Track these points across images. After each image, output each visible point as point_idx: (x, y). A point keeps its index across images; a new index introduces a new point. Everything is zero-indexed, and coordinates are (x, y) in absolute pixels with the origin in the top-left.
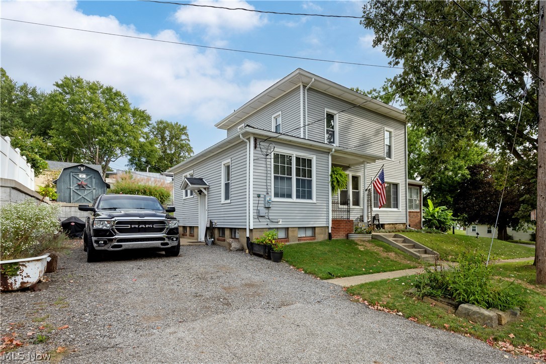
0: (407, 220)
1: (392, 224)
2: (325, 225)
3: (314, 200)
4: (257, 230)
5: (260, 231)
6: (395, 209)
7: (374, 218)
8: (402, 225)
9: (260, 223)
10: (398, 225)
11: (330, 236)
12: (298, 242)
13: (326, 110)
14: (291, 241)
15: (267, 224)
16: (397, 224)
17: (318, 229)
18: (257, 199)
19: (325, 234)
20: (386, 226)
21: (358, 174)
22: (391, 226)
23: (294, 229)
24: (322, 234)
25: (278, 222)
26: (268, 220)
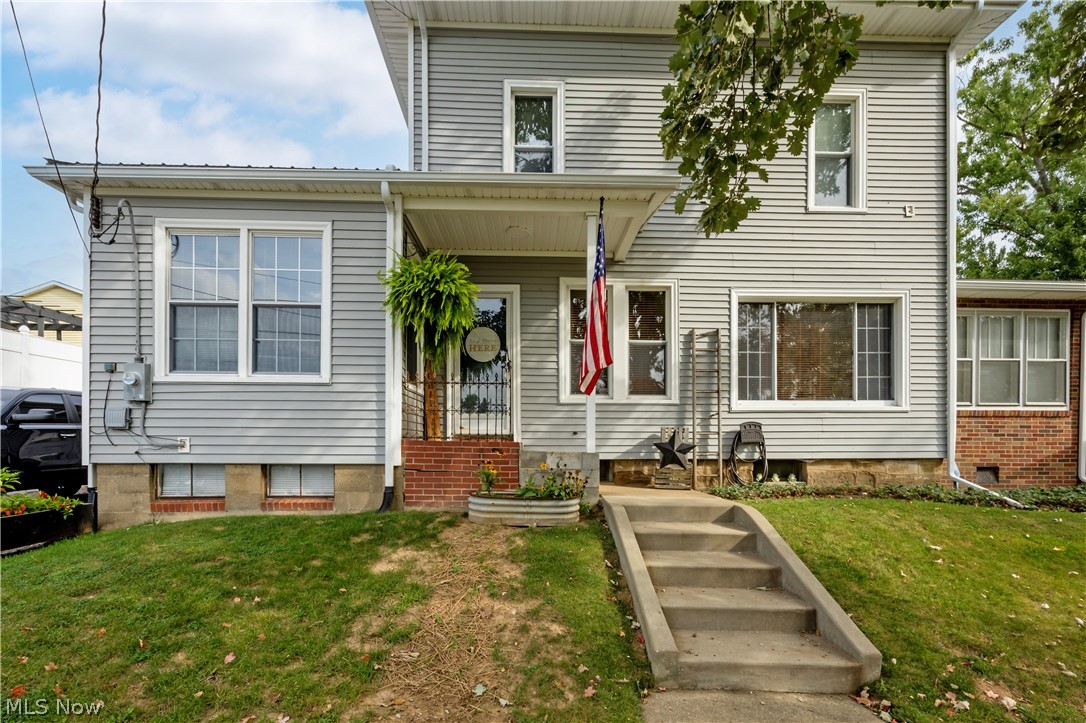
0: (945, 445)
1: (854, 462)
2: (372, 460)
3: (325, 376)
4: (112, 469)
5: (122, 473)
6: (880, 405)
7: (737, 440)
8: (916, 468)
9: (112, 450)
10: (888, 465)
11: (390, 496)
12: (258, 512)
13: (509, 85)
14: (231, 509)
15: (137, 453)
16: (880, 461)
17: (346, 471)
18: (107, 377)
19: (376, 490)
20: (811, 470)
21: (655, 283)
22: (848, 467)
23: (245, 470)
24: (363, 490)
25: (175, 447)
26: (144, 441)
